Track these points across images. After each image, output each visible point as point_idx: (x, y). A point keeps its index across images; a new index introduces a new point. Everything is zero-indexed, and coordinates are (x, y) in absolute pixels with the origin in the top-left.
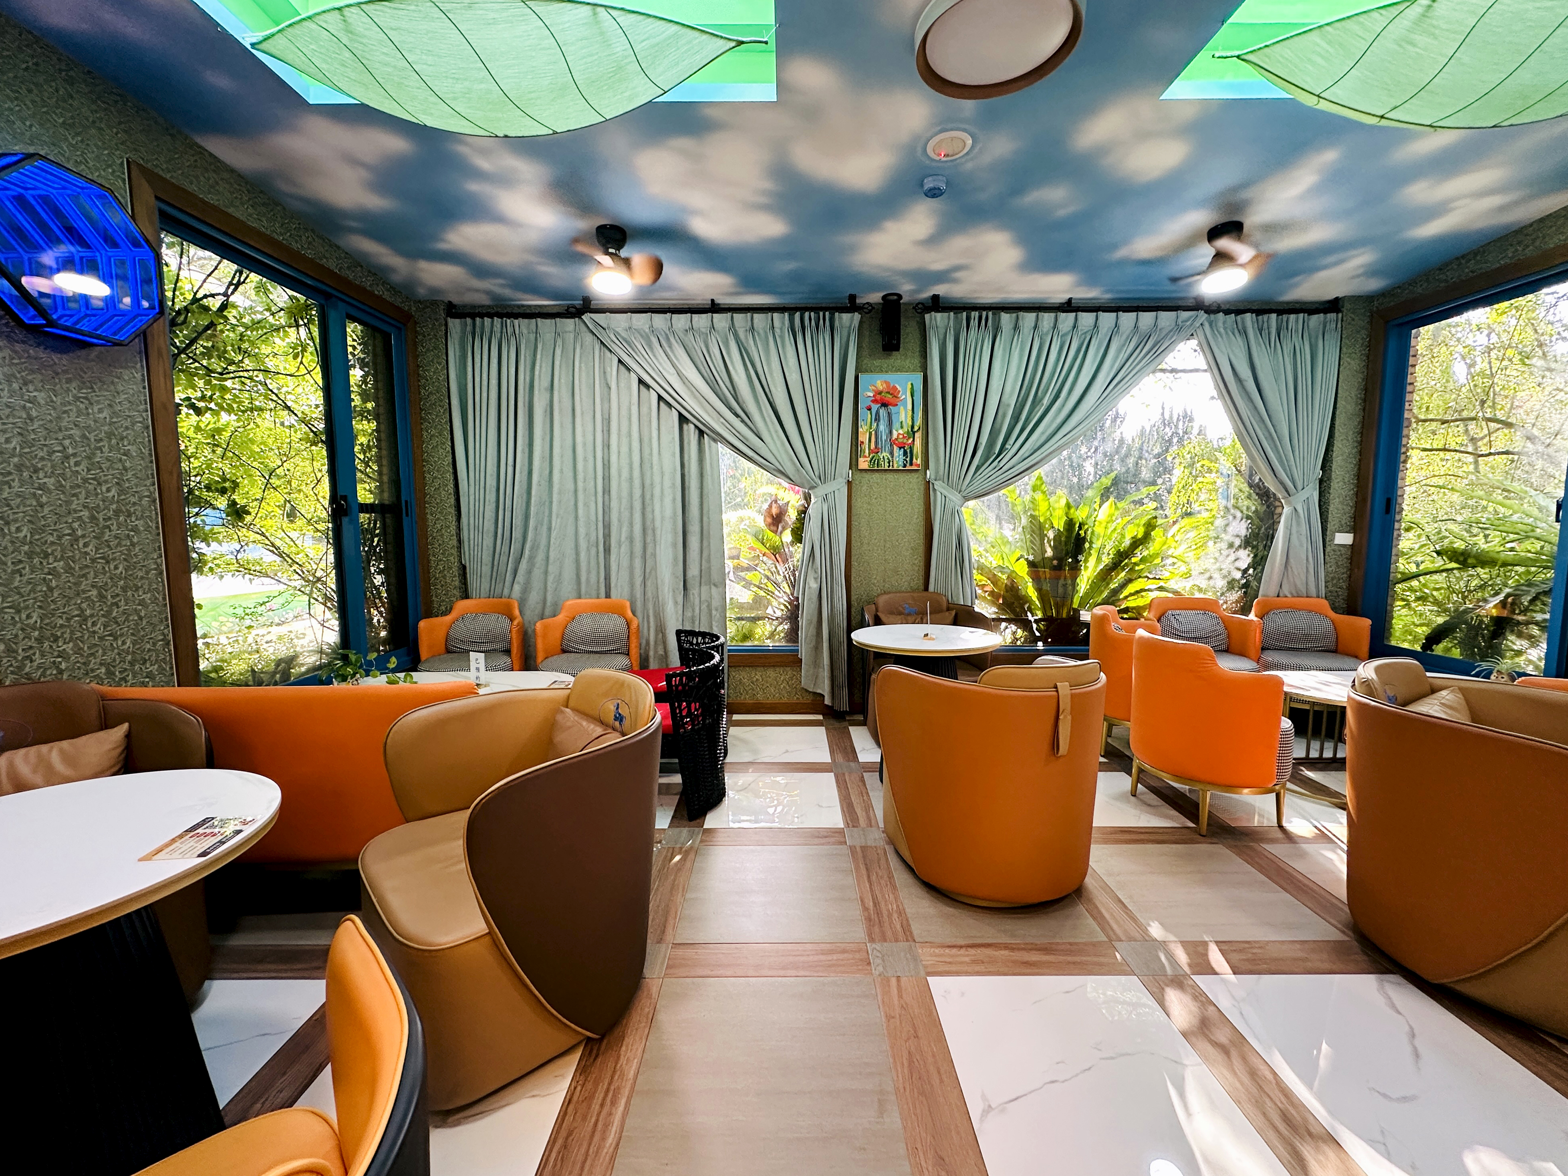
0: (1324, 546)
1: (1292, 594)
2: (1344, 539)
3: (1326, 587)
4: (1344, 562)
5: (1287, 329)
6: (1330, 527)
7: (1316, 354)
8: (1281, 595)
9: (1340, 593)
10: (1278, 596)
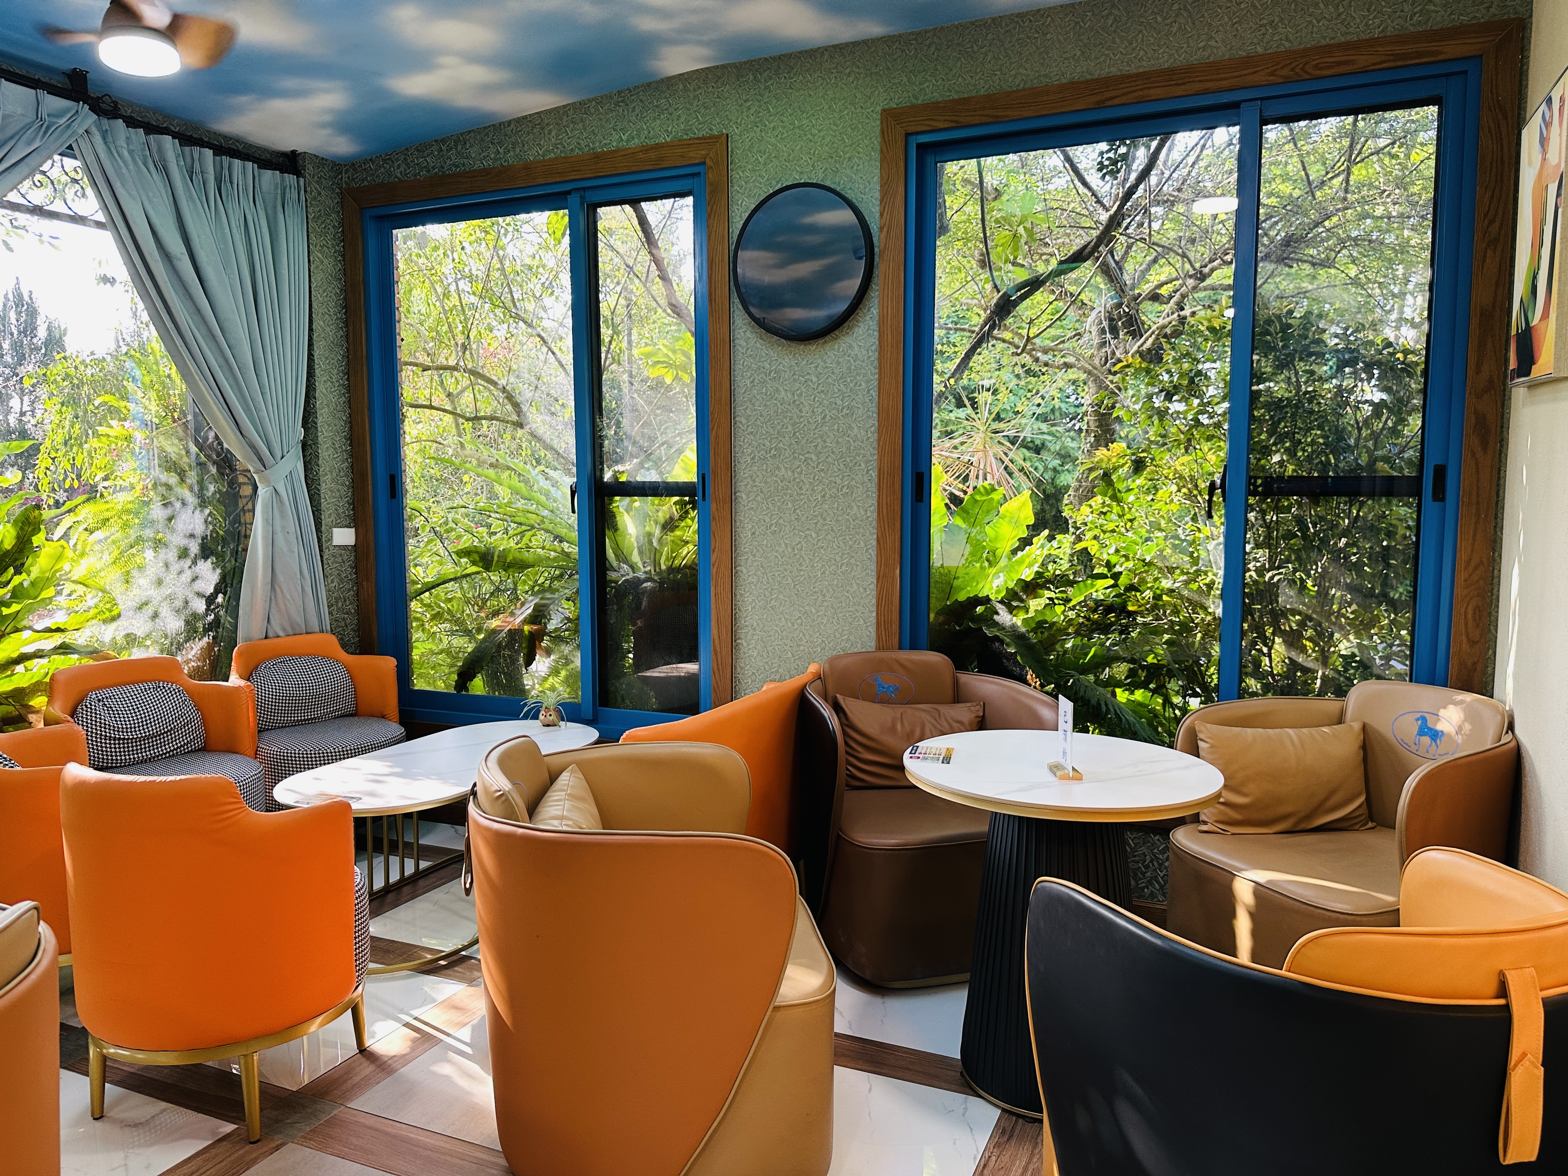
0: (321, 550)
1: (284, 630)
2: (344, 536)
3: (330, 613)
4: (347, 570)
5: (231, 182)
6: (326, 519)
7: (277, 236)
8: (270, 634)
9: (348, 621)
10: (266, 638)
